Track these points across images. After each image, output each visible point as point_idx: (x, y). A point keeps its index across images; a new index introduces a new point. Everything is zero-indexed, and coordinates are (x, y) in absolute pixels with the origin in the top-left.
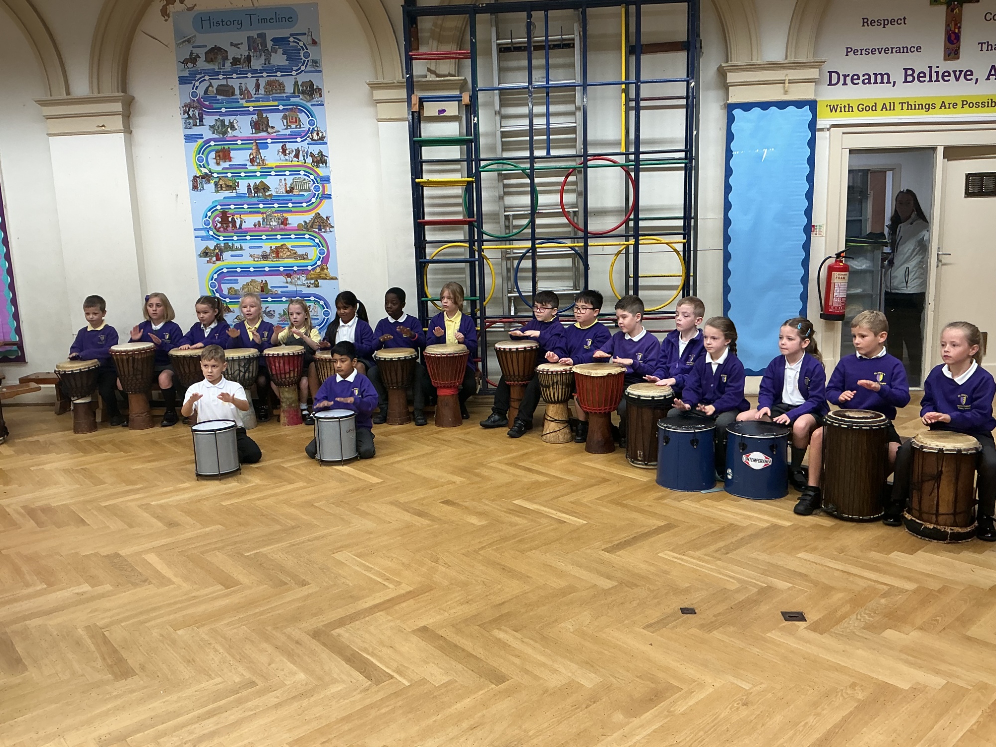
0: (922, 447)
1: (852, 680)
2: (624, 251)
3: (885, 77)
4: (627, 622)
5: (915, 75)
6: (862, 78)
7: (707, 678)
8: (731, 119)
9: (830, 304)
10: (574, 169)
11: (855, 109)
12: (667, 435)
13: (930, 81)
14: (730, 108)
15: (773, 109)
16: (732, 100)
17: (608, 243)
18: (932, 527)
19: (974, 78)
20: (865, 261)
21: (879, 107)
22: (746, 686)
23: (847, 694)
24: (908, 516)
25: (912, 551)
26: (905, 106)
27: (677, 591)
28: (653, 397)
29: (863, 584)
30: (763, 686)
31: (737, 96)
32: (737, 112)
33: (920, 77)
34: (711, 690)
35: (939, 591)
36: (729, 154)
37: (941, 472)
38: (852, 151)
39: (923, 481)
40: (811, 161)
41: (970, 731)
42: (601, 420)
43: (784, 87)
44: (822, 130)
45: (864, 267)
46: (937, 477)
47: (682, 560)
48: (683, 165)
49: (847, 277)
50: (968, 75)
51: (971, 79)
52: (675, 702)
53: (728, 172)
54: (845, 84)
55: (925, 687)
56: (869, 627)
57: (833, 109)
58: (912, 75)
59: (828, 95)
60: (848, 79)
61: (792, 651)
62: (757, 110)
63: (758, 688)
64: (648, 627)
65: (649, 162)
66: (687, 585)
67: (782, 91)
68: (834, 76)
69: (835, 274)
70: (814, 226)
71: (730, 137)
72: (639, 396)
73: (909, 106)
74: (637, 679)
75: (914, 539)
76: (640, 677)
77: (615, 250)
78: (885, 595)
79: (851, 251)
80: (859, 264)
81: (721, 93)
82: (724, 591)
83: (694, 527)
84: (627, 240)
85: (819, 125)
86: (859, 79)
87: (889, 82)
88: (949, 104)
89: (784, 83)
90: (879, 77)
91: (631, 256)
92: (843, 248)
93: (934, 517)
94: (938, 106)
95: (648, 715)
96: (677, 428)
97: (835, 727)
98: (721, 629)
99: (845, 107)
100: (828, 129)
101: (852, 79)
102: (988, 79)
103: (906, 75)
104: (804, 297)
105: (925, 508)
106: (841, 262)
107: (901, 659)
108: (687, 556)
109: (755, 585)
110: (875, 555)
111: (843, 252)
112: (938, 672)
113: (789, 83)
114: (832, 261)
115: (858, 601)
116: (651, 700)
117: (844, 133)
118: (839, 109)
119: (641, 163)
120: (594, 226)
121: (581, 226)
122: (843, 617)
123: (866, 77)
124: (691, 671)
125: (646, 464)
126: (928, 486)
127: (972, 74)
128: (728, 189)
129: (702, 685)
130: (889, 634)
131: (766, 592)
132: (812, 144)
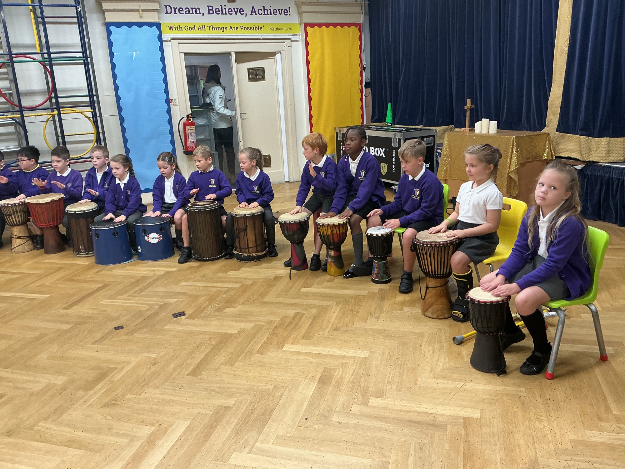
0: (236, 215)
1: (209, 336)
2: (51, 119)
3: (198, 10)
4: (81, 343)
5: (214, 10)
6: (185, 10)
7: (133, 359)
8: (109, 33)
9: (188, 145)
10: (4, 63)
11: (184, 29)
12: (97, 232)
13: (222, 14)
14: (108, 25)
15: (135, 27)
16: (108, 20)
17: (38, 114)
18: (246, 255)
19: (244, 13)
20: (203, 119)
21: (197, 28)
22: (154, 356)
23: (207, 343)
24: (235, 252)
25: (238, 269)
26: (211, 28)
27: (111, 319)
28: (84, 211)
29: (215, 290)
30: (163, 353)
31: (111, 18)
32: (112, 28)
33: (217, 11)
34: (134, 363)
35: (251, 285)
36: (112, 55)
37: (247, 226)
38: (185, 54)
39: (239, 233)
40: (163, 59)
41: (264, 342)
42: (52, 232)
43: (140, 14)
44: (166, 41)
45: (203, 123)
46: (246, 229)
47: (114, 302)
48: (83, 61)
49: (194, 129)
50: (241, 11)
51: (243, 14)
52: (114, 375)
53: (113, 66)
54: (175, 13)
55: (245, 329)
56: (218, 310)
57: (171, 28)
58: (212, 10)
59: (167, 20)
60: (177, 10)
61: (179, 332)
62: (124, 27)
63: (160, 355)
64: (94, 343)
65: (58, 59)
66: (118, 314)
67: (138, 16)
68: (169, 8)
69: (188, 128)
70: (171, 99)
71: (110, 44)
72: (75, 212)
73: (213, 28)
74: (91, 371)
75: (240, 263)
76: (92, 369)
77: (44, 118)
78: (225, 293)
79: (194, 114)
80: (200, 121)
81: (100, 15)
82: (140, 312)
83: (120, 283)
84: (53, 111)
85: (165, 37)
86: (183, 10)
87: (200, 13)
88: (234, 28)
89: (139, 11)
90: (194, 10)
91: (57, 122)
92: (190, 112)
93: (247, 250)
94: (228, 29)
95: (98, 387)
96: (103, 227)
97: (201, 360)
98: (139, 332)
99: (177, 27)
100: (170, 41)
101: (179, 11)
102: (251, 14)
103: (209, 10)
104: (173, 142)
105: (242, 247)
106: (190, 120)
107: (233, 320)
108: (117, 299)
109: (158, 305)
110: (220, 275)
111: (190, 114)
112: (250, 321)
113: (142, 11)
114: (185, 120)
115: (212, 299)
116: (100, 379)
117: (179, 43)
118: (174, 29)
119: (53, 59)
120: (26, 103)
121: (16, 103)
122: (205, 308)
123: (187, 10)
124: (122, 358)
125: (87, 254)
126: (242, 234)
127: (243, 11)
128: (115, 77)
129: (129, 363)
130: (228, 310)
131: (163, 307)
132: (161, 49)
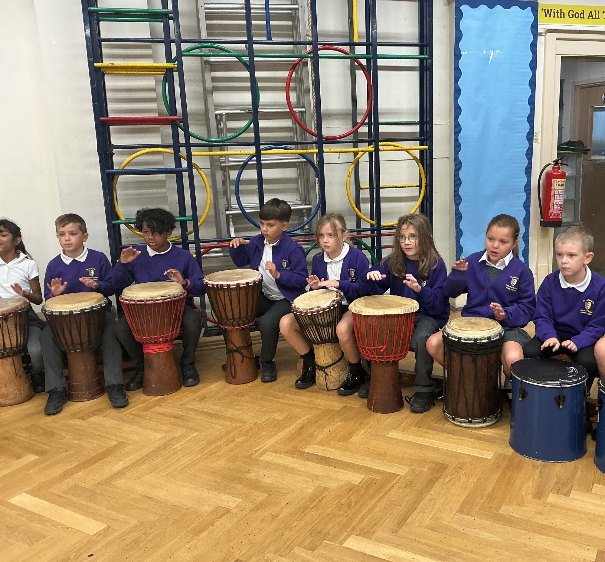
8: (458, 16)
11: (567, 15)
15: (498, 8)
21: (586, 15)
32: (465, 9)
36: (457, 54)
38: (564, 59)
40: (533, 65)
44: (541, 34)
49: (564, 184)
53: (457, 74)
57: (548, 13)
62: (483, 8)
69: (555, 182)
71: (458, 35)
85: (541, 28)
92: (557, 155)
99: (557, 12)
100: (546, 34)
104: (527, 206)
106: (559, 169)
111: (557, 159)
114: (550, 168)
117: (557, 39)
118: (552, 15)
121: (314, 130)
128: (457, 92)
132: (534, 47)
